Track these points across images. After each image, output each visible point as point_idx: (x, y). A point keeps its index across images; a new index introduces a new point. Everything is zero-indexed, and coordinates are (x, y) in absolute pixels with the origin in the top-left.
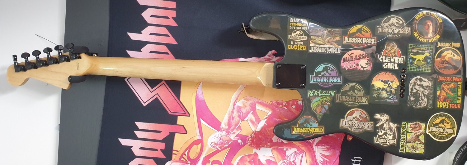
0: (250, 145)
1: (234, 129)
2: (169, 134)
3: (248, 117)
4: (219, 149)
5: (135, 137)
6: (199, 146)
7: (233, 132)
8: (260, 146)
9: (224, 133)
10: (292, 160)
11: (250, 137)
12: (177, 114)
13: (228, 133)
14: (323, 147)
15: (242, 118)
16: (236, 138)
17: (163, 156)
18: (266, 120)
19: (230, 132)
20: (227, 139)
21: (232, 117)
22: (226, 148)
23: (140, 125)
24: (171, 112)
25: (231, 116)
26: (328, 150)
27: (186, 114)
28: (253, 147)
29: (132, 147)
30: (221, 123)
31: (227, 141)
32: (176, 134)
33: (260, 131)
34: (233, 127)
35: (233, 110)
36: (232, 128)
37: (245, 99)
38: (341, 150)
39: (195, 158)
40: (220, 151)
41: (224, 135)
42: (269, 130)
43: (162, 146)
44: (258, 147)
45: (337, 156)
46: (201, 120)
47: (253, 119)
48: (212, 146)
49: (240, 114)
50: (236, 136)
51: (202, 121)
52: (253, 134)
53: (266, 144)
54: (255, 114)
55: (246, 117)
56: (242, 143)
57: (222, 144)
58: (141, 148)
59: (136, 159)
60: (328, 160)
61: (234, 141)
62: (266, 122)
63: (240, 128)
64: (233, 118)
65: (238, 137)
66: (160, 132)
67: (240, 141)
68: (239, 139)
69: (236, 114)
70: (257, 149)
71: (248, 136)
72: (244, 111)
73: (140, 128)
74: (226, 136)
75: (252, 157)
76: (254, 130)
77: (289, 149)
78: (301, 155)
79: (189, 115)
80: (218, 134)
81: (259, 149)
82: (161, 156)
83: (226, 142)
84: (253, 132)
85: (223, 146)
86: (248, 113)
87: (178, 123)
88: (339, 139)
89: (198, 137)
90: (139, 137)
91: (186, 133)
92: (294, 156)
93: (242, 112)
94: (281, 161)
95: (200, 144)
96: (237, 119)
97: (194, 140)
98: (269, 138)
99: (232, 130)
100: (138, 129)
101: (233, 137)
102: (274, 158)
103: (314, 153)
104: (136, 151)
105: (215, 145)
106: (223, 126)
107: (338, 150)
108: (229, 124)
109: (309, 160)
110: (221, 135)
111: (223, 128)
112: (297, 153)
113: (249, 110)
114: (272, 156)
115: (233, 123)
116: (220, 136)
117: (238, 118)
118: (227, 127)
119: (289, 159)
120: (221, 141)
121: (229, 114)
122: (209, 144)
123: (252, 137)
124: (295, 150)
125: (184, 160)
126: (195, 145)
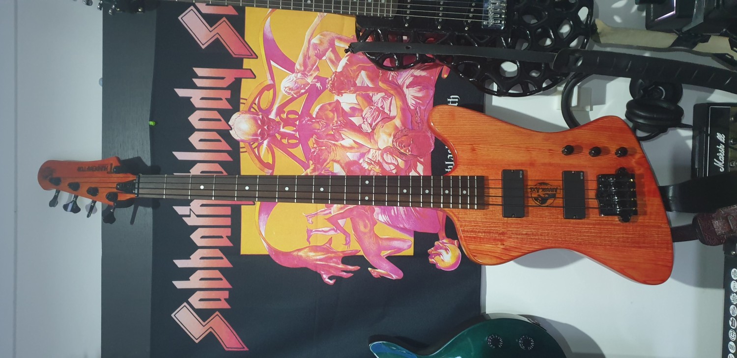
0: (330, 91)
1: (311, 69)
2: (234, 80)
3: (326, 55)
4: (295, 96)
5: (194, 87)
6: (271, 91)
7: (310, 74)
8: (343, 91)
9: (299, 75)
10: (379, 106)
11: (330, 79)
12: (242, 56)
13: (304, 74)
14: (415, 89)
15: (320, 56)
16: (314, 80)
17: (229, 107)
18: (347, 58)
19: (307, 73)
20: (303, 82)
21: (307, 57)
22: (303, 94)
23: (199, 71)
24: (235, 55)
25: (306, 55)
26: (420, 90)
27: (253, 56)
28: (335, 93)
29: (191, 98)
30: (295, 64)
31: (304, 85)
32: (243, 79)
33: (341, 71)
34: (310, 67)
35: (308, 48)
36: (308, 69)
37: (322, 35)
38: (435, 90)
39: (267, 108)
40: (296, 98)
41: (300, 78)
42: (351, 70)
43: (227, 94)
44: (340, 93)
45: (431, 96)
46: (271, 61)
47: (333, 57)
48: (286, 92)
49: (316, 52)
50: (314, 78)
51: (272, 63)
52: (333, 76)
53: (349, 89)
54: (334, 51)
55: (324, 55)
56: (321, 88)
57: (297, 89)
58: (202, 99)
59: (197, 111)
60: (421, 102)
61: (311, 85)
62: (348, 61)
63: (318, 69)
64: (309, 58)
65: (316, 80)
66: (223, 78)
67: (318, 85)
68: (317, 82)
69: (312, 53)
70: (338, 95)
71: (327, 78)
72: (322, 48)
73: (199, 75)
74: (302, 79)
75: (333, 105)
76: (334, 71)
77: (376, 94)
78: (390, 99)
79: (257, 57)
80: (293, 76)
81: (341, 95)
82: (228, 106)
83: (302, 86)
84: (334, 73)
85: (299, 92)
86: (326, 50)
87: (244, 67)
88: (432, 78)
89: (269, 82)
90: (198, 85)
91: (255, 78)
92: (382, 101)
93: (319, 50)
94: (368, 108)
95: (272, 90)
96: (313, 58)
97: (264, 86)
98: (352, 80)
99: (309, 72)
100: (197, 77)
101: (310, 80)
102: (359, 104)
103: (405, 96)
104: (197, 102)
105: (290, 90)
106: (297, 66)
107: (432, 90)
108: (305, 65)
109: (400, 103)
110: (296, 77)
111: (297, 69)
112: (386, 98)
113: (327, 47)
114: (357, 102)
115: (309, 63)
116: (295, 79)
117: (315, 57)
118: (302, 68)
119: (377, 104)
120: (296, 85)
121: (304, 53)
122: (282, 89)
123: (332, 79)
124: (383, 94)
125: (254, 111)
126: (266, 91)
